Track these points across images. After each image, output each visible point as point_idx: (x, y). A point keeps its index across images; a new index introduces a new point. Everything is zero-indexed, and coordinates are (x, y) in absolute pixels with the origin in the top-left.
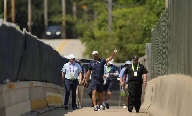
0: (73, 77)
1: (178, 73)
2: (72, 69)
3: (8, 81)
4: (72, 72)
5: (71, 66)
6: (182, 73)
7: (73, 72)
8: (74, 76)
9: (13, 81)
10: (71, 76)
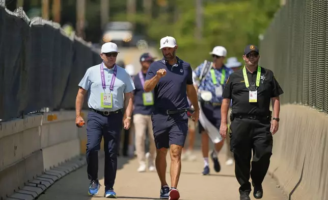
0: (109, 104)
1: (297, 102)
2: (108, 83)
3: (48, 109)
4: (108, 89)
5: (106, 73)
6: (303, 103)
7: (111, 90)
8: (110, 101)
9: (55, 110)
10: (104, 101)
